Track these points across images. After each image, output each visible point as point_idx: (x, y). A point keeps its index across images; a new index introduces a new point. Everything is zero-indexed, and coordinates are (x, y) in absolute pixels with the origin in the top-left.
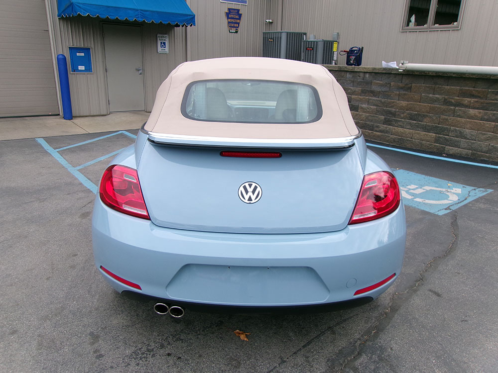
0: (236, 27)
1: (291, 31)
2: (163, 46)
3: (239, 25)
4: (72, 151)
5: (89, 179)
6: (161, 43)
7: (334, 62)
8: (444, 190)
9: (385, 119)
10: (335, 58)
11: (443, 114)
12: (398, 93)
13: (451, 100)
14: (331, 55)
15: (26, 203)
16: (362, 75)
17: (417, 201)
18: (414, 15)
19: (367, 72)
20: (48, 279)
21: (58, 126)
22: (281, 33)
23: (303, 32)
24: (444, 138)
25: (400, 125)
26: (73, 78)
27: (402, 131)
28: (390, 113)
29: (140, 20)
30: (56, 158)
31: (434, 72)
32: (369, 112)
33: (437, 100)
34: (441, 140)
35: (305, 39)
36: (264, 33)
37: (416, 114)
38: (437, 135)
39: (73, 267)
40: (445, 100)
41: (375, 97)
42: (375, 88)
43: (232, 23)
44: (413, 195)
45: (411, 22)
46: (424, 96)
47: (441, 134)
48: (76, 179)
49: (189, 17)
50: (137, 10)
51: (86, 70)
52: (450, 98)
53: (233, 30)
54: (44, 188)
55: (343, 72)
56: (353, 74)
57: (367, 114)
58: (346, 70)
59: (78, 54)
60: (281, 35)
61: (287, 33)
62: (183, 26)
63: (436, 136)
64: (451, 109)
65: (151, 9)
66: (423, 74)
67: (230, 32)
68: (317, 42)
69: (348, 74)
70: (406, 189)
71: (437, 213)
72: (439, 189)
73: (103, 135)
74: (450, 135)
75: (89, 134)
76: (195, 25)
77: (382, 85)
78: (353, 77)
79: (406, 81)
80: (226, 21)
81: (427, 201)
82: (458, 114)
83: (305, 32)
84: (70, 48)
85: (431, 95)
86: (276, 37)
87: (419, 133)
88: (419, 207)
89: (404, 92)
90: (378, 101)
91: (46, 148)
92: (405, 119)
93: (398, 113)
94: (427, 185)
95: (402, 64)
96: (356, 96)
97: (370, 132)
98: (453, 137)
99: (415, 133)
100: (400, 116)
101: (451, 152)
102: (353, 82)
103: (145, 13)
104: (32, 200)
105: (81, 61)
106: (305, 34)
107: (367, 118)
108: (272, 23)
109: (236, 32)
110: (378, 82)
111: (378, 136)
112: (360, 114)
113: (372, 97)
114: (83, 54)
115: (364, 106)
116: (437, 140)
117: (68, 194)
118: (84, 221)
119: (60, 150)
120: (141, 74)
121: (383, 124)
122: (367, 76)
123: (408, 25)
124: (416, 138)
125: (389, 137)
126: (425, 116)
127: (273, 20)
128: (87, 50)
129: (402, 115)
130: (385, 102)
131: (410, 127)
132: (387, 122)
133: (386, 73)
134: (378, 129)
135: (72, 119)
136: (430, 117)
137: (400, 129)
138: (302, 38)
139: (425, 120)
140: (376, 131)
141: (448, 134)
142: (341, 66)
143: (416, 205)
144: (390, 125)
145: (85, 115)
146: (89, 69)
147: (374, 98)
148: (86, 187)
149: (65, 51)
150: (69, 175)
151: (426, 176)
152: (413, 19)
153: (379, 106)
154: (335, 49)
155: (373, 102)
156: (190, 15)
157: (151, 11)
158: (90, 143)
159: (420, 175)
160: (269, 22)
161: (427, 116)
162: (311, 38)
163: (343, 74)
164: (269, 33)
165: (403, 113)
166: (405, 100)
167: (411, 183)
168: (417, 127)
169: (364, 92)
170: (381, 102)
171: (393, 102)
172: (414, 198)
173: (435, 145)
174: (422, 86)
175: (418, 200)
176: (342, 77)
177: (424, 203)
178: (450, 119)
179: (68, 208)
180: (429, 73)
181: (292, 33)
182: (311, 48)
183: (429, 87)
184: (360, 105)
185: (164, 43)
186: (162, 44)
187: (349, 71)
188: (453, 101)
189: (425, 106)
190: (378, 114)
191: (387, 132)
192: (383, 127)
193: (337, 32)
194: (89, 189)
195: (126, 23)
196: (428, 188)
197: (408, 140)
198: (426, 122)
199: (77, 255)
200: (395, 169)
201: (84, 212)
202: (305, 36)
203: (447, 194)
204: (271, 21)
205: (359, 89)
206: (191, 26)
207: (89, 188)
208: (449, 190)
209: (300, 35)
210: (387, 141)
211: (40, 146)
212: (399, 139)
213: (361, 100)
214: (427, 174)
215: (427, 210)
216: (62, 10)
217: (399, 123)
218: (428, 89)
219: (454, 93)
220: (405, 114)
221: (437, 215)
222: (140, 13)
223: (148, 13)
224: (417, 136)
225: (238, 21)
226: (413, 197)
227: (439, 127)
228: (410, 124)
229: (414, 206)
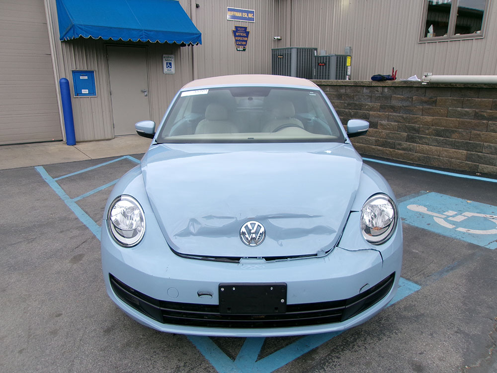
0: (244, 45)
1: (301, 47)
2: (169, 66)
3: (246, 43)
4: (71, 179)
5: (86, 213)
6: (167, 63)
7: (347, 77)
8: (488, 216)
9: (408, 136)
10: (349, 73)
11: (474, 129)
12: (421, 107)
13: (482, 113)
14: (345, 70)
15: (11, 245)
16: (380, 89)
17: (460, 232)
18: (432, 25)
19: (386, 87)
20: (20, 352)
21: (60, 152)
22: (291, 49)
23: (313, 47)
24: (477, 155)
25: (425, 143)
26: (76, 102)
27: (428, 148)
28: (414, 129)
29: (145, 40)
30: (53, 188)
31: (462, 83)
32: (389, 129)
33: (466, 114)
34: (473, 157)
35: (316, 54)
36: (272, 50)
37: (443, 130)
38: (469, 152)
39: (54, 333)
40: (476, 113)
41: (396, 113)
42: (394, 103)
43: (239, 41)
44: (453, 223)
45: (429, 32)
46: (451, 110)
47: (472, 151)
48: (73, 213)
49: (195, 36)
50: (141, 30)
51: (89, 94)
52: (483, 112)
53: (241, 48)
54: (34, 225)
55: (360, 87)
56: (370, 88)
57: (387, 131)
58: (362, 84)
59: (81, 78)
60: (291, 51)
61: (298, 49)
62: (189, 45)
63: (467, 153)
64: (483, 123)
65: (155, 29)
66: (449, 86)
67: (237, 50)
68: (329, 57)
69: (365, 89)
70: (444, 217)
71: (487, 247)
72: (482, 215)
73: (106, 161)
74: (484, 151)
75: (92, 160)
76: (201, 44)
77: (402, 100)
78: (370, 92)
79: (430, 94)
80: (233, 39)
81: (472, 231)
82: (492, 128)
83: (315, 47)
84: (73, 72)
85: (459, 109)
86: (285, 54)
87: (448, 150)
88: (464, 239)
89: (428, 107)
90: (399, 116)
91: (44, 177)
92: (430, 135)
93: (422, 129)
94: (467, 211)
95: (426, 76)
96: (375, 113)
97: (391, 150)
98: (488, 154)
99: (442, 151)
100: (425, 132)
101: (486, 171)
102: (371, 97)
103: (149, 33)
104: (19, 240)
105: (85, 84)
106: (316, 49)
107: (387, 135)
108: (280, 40)
109: (244, 50)
110: (398, 96)
111: (401, 155)
112: (380, 131)
113: (392, 112)
114: (86, 78)
115: (383, 122)
116: (468, 158)
117: (61, 232)
118: (75, 266)
119: (59, 179)
120: (146, 96)
121: (406, 142)
122: (386, 90)
123: (426, 36)
124: (444, 155)
125: (413, 155)
126: (453, 132)
127: (281, 37)
128: (90, 73)
129: (427, 131)
130: (407, 118)
131: (437, 144)
132: (410, 139)
133: (407, 87)
134: (400, 147)
135: (75, 145)
136: (459, 133)
137: (426, 147)
138: (312, 53)
139: (454, 136)
140: (398, 149)
141: (481, 151)
142: (357, 80)
143: (460, 237)
144: (413, 142)
145: (89, 139)
146: (92, 92)
147: (394, 114)
148: (82, 223)
149: (68, 75)
150: (66, 208)
151: (464, 200)
152: (431, 29)
153: (401, 122)
154: (348, 64)
155: (393, 118)
156: (196, 34)
157: (156, 31)
158: (92, 171)
159: (456, 198)
160: (278, 39)
161: (456, 131)
162: (322, 53)
163: (359, 89)
164: (278, 49)
165: (428, 129)
166: (429, 114)
167: (448, 209)
168: (445, 144)
169: (382, 108)
170: (403, 118)
171: (417, 118)
172: (456, 228)
173: (467, 163)
174: (448, 99)
175: (460, 229)
176: (359, 92)
177: (469, 234)
178: (483, 134)
179: (58, 250)
180: (456, 85)
181: (303, 49)
182: (323, 63)
183: (457, 100)
184: (379, 122)
185: (170, 64)
186: (168, 65)
187: (365, 86)
188: (485, 114)
189: (453, 121)
190: (400, 130)
191: (410, 150)
192: (405, 144)
193: (350, 46)
194: (85, 225)
195: (130, 44)
196: (469, 214)
197: (435, 158)
198: (455, 138)
199: (62, 314)
200: (425, 192)
201: (76, 254)
202: (315, 51)
203: (493, 222)
204: (279, 38)
205: (377, 105)
206: (197, 45)
207: (85, 223)
208: (494, 217)
209: (311, 51)
210: (412, 160)
211: (38, 175)
212: (424, 157)
213: (379, 117)
214: (463, 197)
215: (475, 242)
216: (64, 33)
217: (424, 140)
218: (456, 102)
219: (486, 106)
220: (430, 130)
221: (489, 250)
222: (144, 34)
223: (152, 33)
224: (445, 153)
225: (245, 39)
226: (454, 226)
227: (470, 143)
228: (437, 140)
229: (458, 237)
